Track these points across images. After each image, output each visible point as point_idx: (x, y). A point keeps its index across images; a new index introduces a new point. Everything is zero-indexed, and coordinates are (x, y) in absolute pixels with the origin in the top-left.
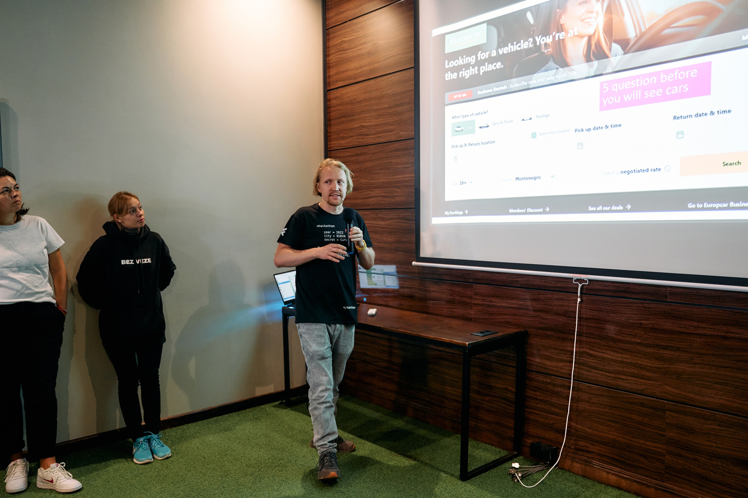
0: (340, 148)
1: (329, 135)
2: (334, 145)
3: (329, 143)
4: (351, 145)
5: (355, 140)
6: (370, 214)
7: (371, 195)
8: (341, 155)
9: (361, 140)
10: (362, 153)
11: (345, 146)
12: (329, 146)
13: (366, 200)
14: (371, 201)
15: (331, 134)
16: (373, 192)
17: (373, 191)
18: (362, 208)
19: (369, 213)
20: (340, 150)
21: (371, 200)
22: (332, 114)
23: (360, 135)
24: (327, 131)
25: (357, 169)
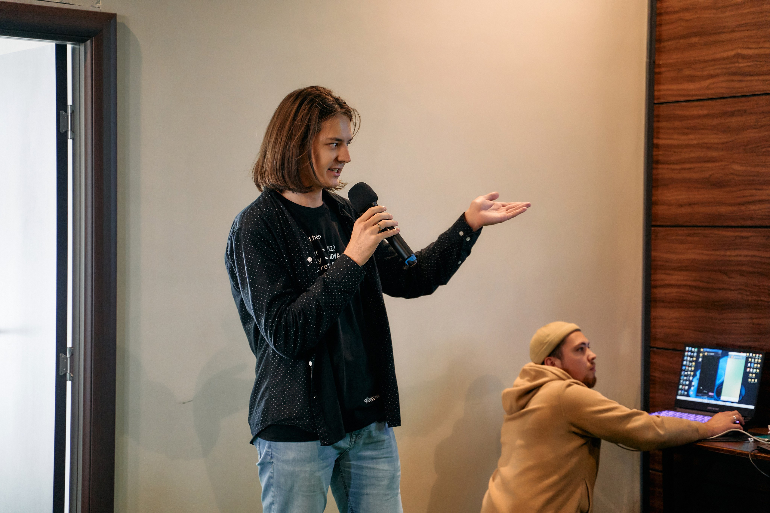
0: (682, 99)
1: (657, 70)
2: (668, 92)
3: (656, 88)
4: (710, 93)
5: (721, 85)
6: (751, 236)
7: (757, 198)
8: (686, 113)
9: (736, 85)
10: (739, 111)
11: (693, 95)
12: (656, 93)
13: (743, 208)
14: (754, 210)
15: (663, 69)
16: (759, 192)
17: (761, 190)
18: (733, 224)
19: (749, 234)
20: (683, 104)
21: (756, 207)
22: (664, 28)
23: (734, 74)
24: (654, 62)
25: (723, 143)
